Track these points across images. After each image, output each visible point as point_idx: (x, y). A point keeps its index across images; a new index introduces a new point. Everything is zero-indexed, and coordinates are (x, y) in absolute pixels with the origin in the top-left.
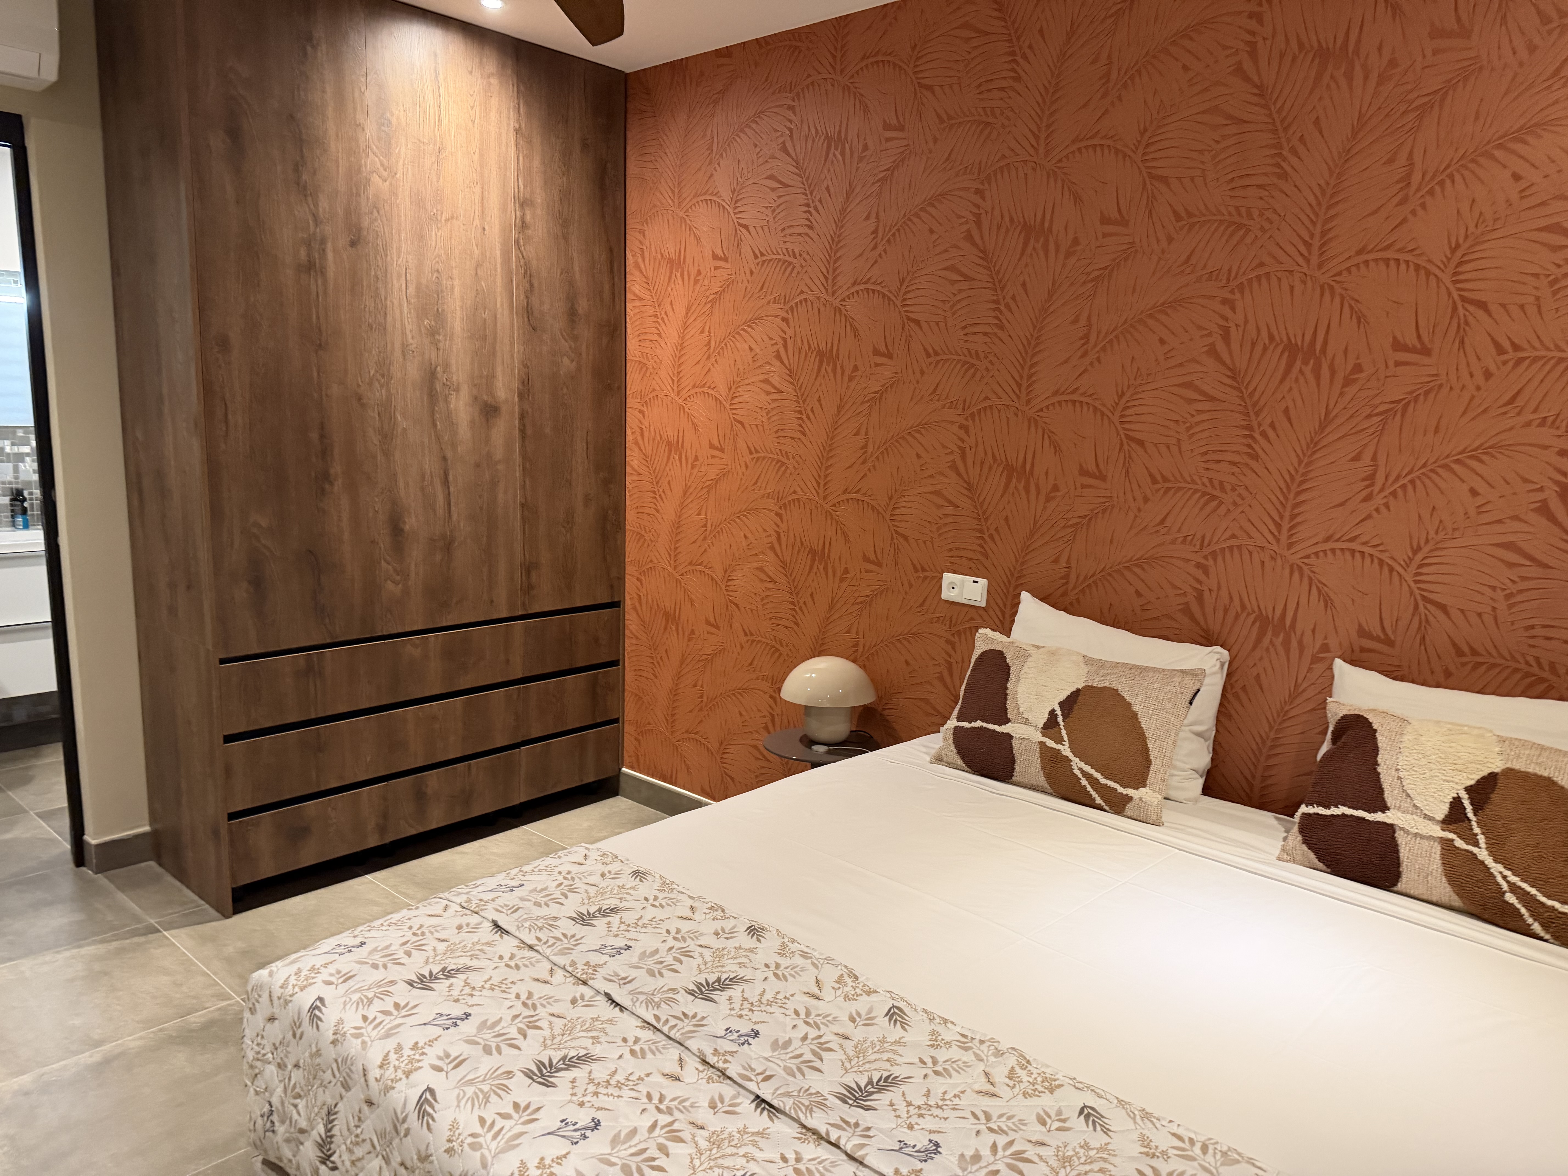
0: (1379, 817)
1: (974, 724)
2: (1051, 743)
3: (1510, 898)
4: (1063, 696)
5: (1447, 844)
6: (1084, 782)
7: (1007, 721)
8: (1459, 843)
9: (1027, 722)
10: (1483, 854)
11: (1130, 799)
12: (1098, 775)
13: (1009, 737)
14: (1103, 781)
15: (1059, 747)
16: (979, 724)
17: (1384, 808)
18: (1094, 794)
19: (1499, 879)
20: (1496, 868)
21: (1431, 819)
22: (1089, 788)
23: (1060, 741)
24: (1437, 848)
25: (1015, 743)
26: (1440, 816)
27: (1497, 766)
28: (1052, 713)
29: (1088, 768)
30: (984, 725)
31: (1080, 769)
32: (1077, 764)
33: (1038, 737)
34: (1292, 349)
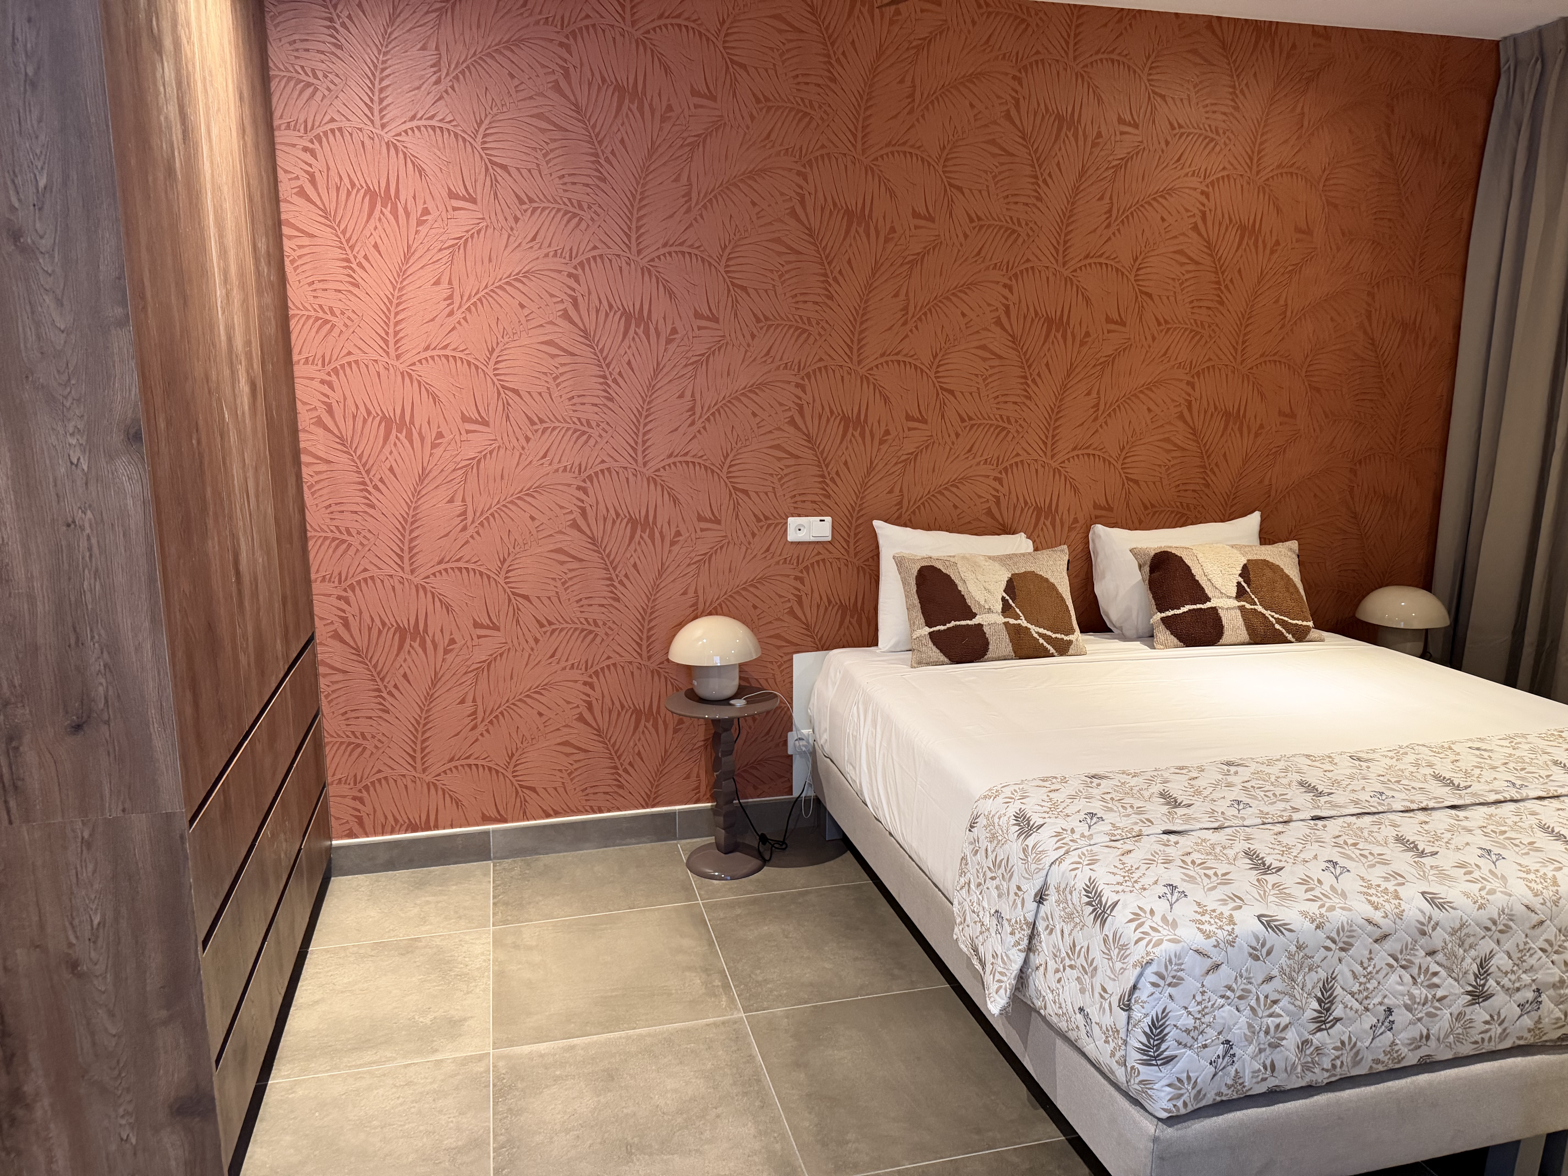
0: (1208, 605)
1: (948, 625)
2: (1012, 621)
3: (1277, 626)
4: (1003, 585)
5: (1242, 609)
6: (1041, 641)
7: (974, 615)
8: (1248, 606)
9: (990, 611)
10: (1259, 608)
11: (1070, 642)
12: (1049, 633)
13: (980, 626)
14: (1054, 636)
15: (1019, 622)
16: (953, 624)
17: (1209, 599)
18: (1049, 647)
19: (1271, 619)
20: (1267, 613)
21: (1229, 597)
22: (1045, 644)
23: (1017, 617)
24: (1238, 613)
25: (986, 629)
26: (1234, 595)
27: (1244, 561)
28: (1003, 599)
29: (1041, 630)
30: (958, 623)
31: (1037, 633)
32: (1034, 629)
33: (1001, 619)
34: (1049, 321)
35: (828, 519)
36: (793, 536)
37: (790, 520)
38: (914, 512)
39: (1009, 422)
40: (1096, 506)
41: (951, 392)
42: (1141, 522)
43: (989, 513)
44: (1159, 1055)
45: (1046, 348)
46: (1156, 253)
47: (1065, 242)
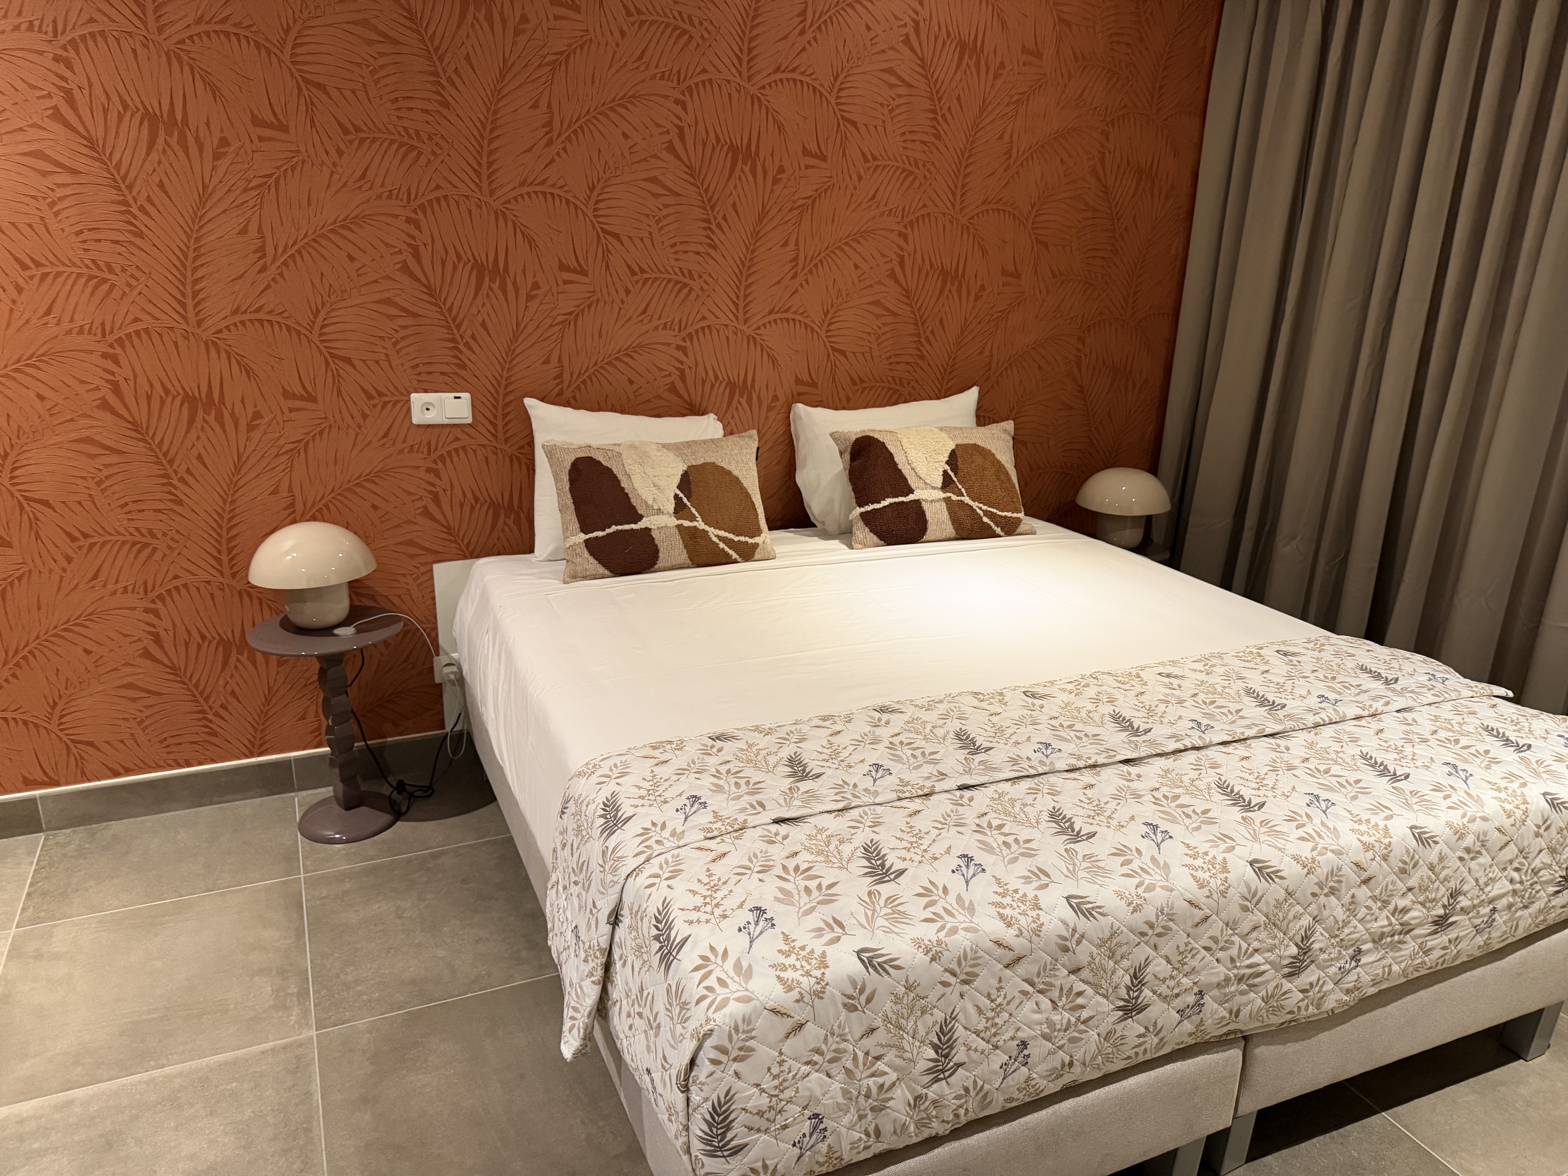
0: (911, 497)
1: (608, 531)
2: (686, 523)
3: (985, 519)
4: (677, 480)
5: (947, 500)
6: (722, 545)
7: (640, 518)
8: (954, 498)
9: (659, 511)
10: (966, 499)
11: (756, 546)
12: (731, 536)
13: (647, 530)
14: (736, 539)
15: (695, 524)
16: (614, 528)
17: (911, 491)
18: (731, 552)
19: (979, 511)
20: (975, 505)
21: (934, 488)
22: (727, 549)
23: (693, 518)
24: (944, 505)
25: (655, 534)
26: (940, 485)
27: (951, 446)
28: (676, 497)
29: (722, 533)
30: (620, 527)
31: (717, 536)
32: (713, 532)
33: (674, 522)
34: (734, 150)
35: (466, 396)
36: (418, 417)
37: (414, 396)
38: (578, 388)
39: (692, 277)
40: (798, 382)
41: (616, 236)
42: (849, 399)
43: (673, 389)
44: (724, 1146)
45: (731, 185)
46: (860, 70)
47: (750, 50)
